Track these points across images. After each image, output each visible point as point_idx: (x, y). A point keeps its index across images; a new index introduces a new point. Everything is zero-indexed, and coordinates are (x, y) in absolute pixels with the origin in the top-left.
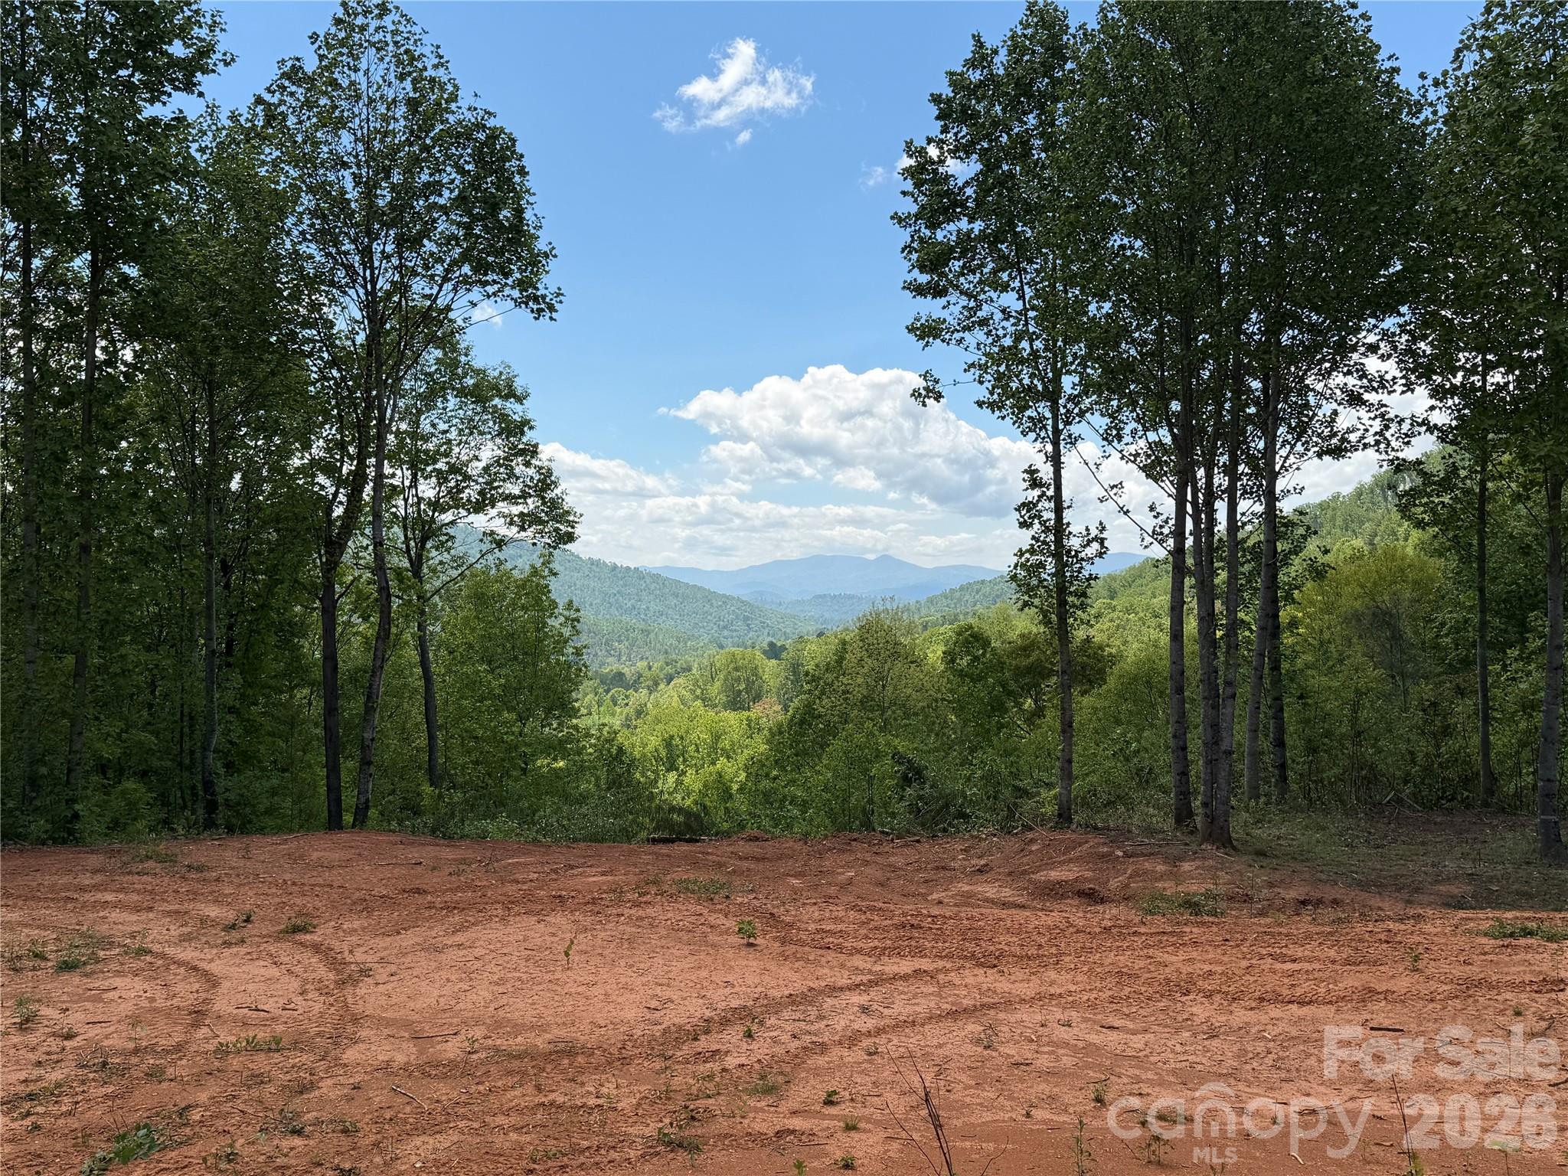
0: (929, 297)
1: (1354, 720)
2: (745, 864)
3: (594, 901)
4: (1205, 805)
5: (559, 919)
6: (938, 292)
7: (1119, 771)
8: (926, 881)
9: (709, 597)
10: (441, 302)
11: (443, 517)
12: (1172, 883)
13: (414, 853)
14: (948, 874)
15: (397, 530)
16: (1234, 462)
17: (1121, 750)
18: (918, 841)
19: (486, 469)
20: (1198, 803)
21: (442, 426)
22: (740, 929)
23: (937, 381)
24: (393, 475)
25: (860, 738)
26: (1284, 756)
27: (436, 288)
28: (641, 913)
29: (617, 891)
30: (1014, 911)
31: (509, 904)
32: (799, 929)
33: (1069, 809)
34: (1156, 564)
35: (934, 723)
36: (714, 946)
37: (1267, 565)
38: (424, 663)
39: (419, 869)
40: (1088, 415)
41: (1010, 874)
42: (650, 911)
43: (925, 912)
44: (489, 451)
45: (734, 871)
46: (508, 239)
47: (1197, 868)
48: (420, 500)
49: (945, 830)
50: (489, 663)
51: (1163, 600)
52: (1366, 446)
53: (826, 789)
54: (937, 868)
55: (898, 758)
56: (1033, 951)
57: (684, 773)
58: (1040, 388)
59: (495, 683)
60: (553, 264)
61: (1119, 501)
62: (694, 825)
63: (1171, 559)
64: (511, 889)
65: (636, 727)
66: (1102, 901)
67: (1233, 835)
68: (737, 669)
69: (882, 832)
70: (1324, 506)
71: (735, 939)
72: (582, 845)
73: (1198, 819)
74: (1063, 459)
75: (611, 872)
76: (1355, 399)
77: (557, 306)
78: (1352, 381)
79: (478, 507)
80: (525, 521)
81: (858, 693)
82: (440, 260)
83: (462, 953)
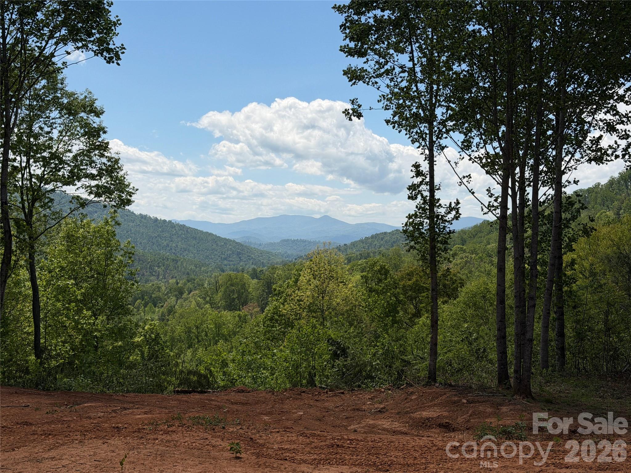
0: (356, 56)
1: (606, 322)
2: (235, 407)
3: (139, 430)
4: (516, 371)
5: (116, 441)
6: (361, 54)
7: (464, 350)
8: (347, 418)
9: (216, 239)
10: (47, 52)
11: (47, 186)
12: (496, 419)
13: (24, 400)
14: (361, 413)
15: (17, 195)
16: (537, 164)
17: (467, 337)
18: (343, 393)
19: (75, 157)
20: (512, 370)
21: (47, 129)
22: (231, 448)
23: (360, 106)
24: (15, 160)
25: (307, 329)
26: (563, 343)
27: (44, 43)
28: (169, 438)
29: (154, 424)
30: (400, 437)
31: (84, 432)
32: (268, 448)
33: (435, 374)
34: (491, 224)
35: (353, 320)
36: (214, 458)
37: (555, 227)
38: (33, 279)
39: (27, 410)
40: (451, 133)
41: (398, 413)
42: (175, 436)
43: (346, 437)
44: (78, 146)
45: (228, 411)
46: (91, 13)
47: (511, 410)
48: (31, 176)
49: (359, 386)
50: (75, 279)
51: (494, 246)
52: (617, 157)
53: (286, 360)
54: (354, 410)
55: (331, 341)
56: (411, 461)
57: (197, 349)
58: (422, 115)
59: (78, 292)
60: (118, 29)
61: (468, 185)
62: (204, 381)
63: (498, 221)
64: (86, 422)
65: (168, 320)
66: (454, 430)
67: (533, 390)
68: (232, 285)
69: (321, 387)
70: (589, 190)
71: (228, 455)
72: (132, 394)
73: (512, 380)
74: (435, 159)
75: (150, 412)
76: (611, 128)
77: (121, 56)
78: (609, 117)
79: (68, 181)
80: (99, 191)
81: (307, 301)
82: (47, 25)
83: (54, 463)
